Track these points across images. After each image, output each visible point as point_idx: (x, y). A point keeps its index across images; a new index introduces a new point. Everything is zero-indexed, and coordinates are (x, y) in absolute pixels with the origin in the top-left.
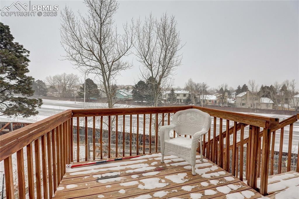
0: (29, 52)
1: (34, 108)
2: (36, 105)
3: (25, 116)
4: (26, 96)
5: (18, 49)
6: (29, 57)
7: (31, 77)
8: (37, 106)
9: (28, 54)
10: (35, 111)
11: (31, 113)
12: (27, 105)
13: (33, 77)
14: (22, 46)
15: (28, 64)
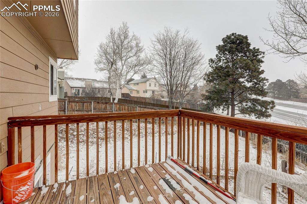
0: (264, 53)
1: (267, 110)
2: (268, 107)
3: (258, 117)
4: (260, 98)
5: (255, 53)
6: (264, 58)
7: (265, 78)
8: (269, 109)
9: (263, 55)
10: (267, 114)
11: (263, 115)
12: (260, 107)
13: (266, 78)
14: (258, 50)
15: (261, 65)
